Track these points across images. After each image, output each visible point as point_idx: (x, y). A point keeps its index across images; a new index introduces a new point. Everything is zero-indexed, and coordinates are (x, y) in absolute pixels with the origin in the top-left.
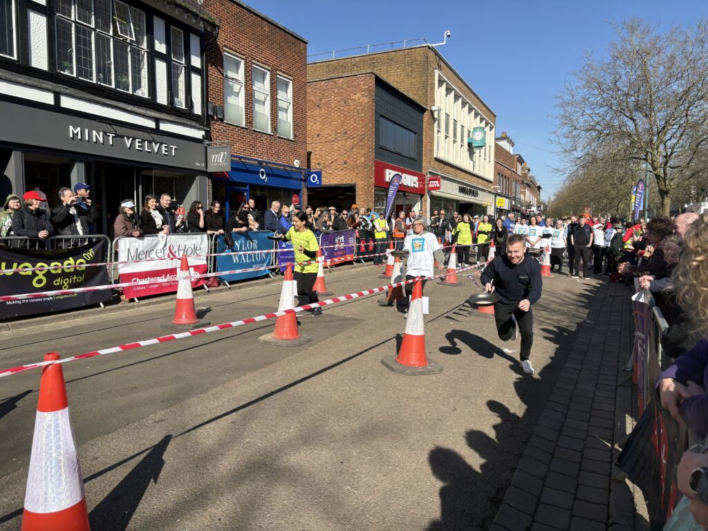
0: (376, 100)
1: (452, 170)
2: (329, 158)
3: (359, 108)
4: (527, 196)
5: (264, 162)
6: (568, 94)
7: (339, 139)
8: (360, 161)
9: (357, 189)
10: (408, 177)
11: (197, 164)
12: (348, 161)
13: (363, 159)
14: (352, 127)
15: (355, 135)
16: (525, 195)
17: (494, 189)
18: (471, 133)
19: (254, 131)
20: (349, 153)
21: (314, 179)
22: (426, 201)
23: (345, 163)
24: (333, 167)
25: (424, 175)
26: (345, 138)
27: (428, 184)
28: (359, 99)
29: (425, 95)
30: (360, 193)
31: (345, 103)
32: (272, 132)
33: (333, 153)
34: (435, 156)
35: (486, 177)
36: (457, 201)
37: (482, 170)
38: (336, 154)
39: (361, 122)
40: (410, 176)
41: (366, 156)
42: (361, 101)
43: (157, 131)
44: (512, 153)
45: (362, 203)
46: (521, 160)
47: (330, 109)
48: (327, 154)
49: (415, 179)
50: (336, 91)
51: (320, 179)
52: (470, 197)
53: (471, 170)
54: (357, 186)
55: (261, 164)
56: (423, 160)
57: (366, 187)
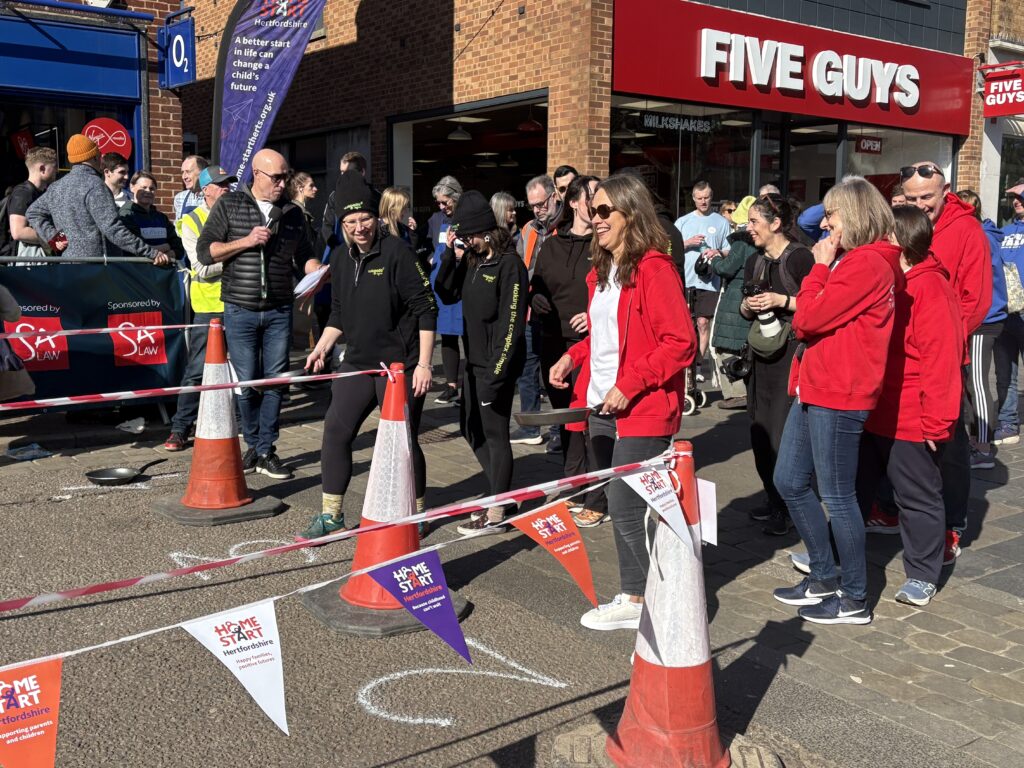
9: (551, 112)
21: (178, 56)
22: (975, 157)
23: (522, 12)
24: (491, 32)
27: (983, 95)
30: (558, 125)
49: (904, 73)
54: (551, 98)
56: (970, 5)
57: (574, 100)
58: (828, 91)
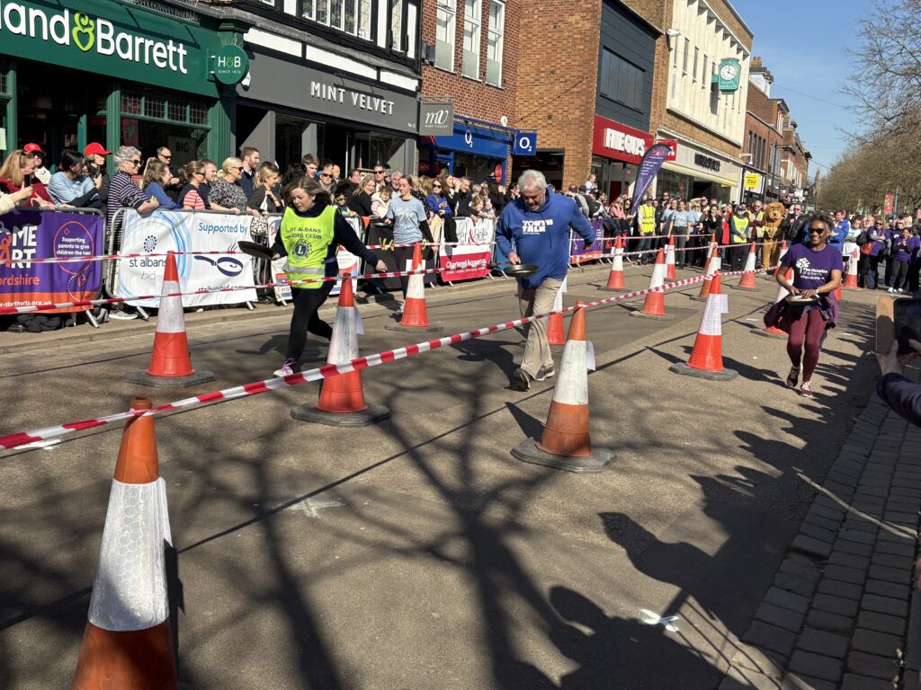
0: (602, 25)
1: (688, 127)
2: (526, 109)
3: (576, 36)
4: (790, 172)
5: (470, 119)
6: (881, 18)
7: (542, 80)
8: (573, 116)
9: (566, 158)
10: (633, 139)
11: (410, 125)
12: (555, 114)
13: (578, 113)
14: (563, 63)
15: (567, 77)
16: (786, 169)
17: (743, 158)
18: (717, 68)
19: (463, 77)
20: (556, 103)
21: (525, 145)
23: (549, 117)
24: (530, 122)
25: (652, 137)
26: (552, 80)
28: (577, 23)
29: (660, 11)
30: (571, 163)
31: (555, 27)
32: (480, 78)
33: (531, 101)
34: (668, 107)
35: (733, 138)
36: (691, 178)
37: (727, 127)
38: (536, 104)
39: (578, 58)
40: (634, 138)
41: (582, 108)
42: (580, 25)
43: (377, 83)
44: (768, 94)
45: (573, 179)
46: (783, 108)
47: (530, 35)
48: (521, 101)
49: (641, 142)
50: (541, 9)
51: (533, 144)
52: (709, 171)
53: (712, 127)
54: (566, 153)
55: (466, 122)
56: (652, 113)
57: (580, 155)
58: (629, 151)
